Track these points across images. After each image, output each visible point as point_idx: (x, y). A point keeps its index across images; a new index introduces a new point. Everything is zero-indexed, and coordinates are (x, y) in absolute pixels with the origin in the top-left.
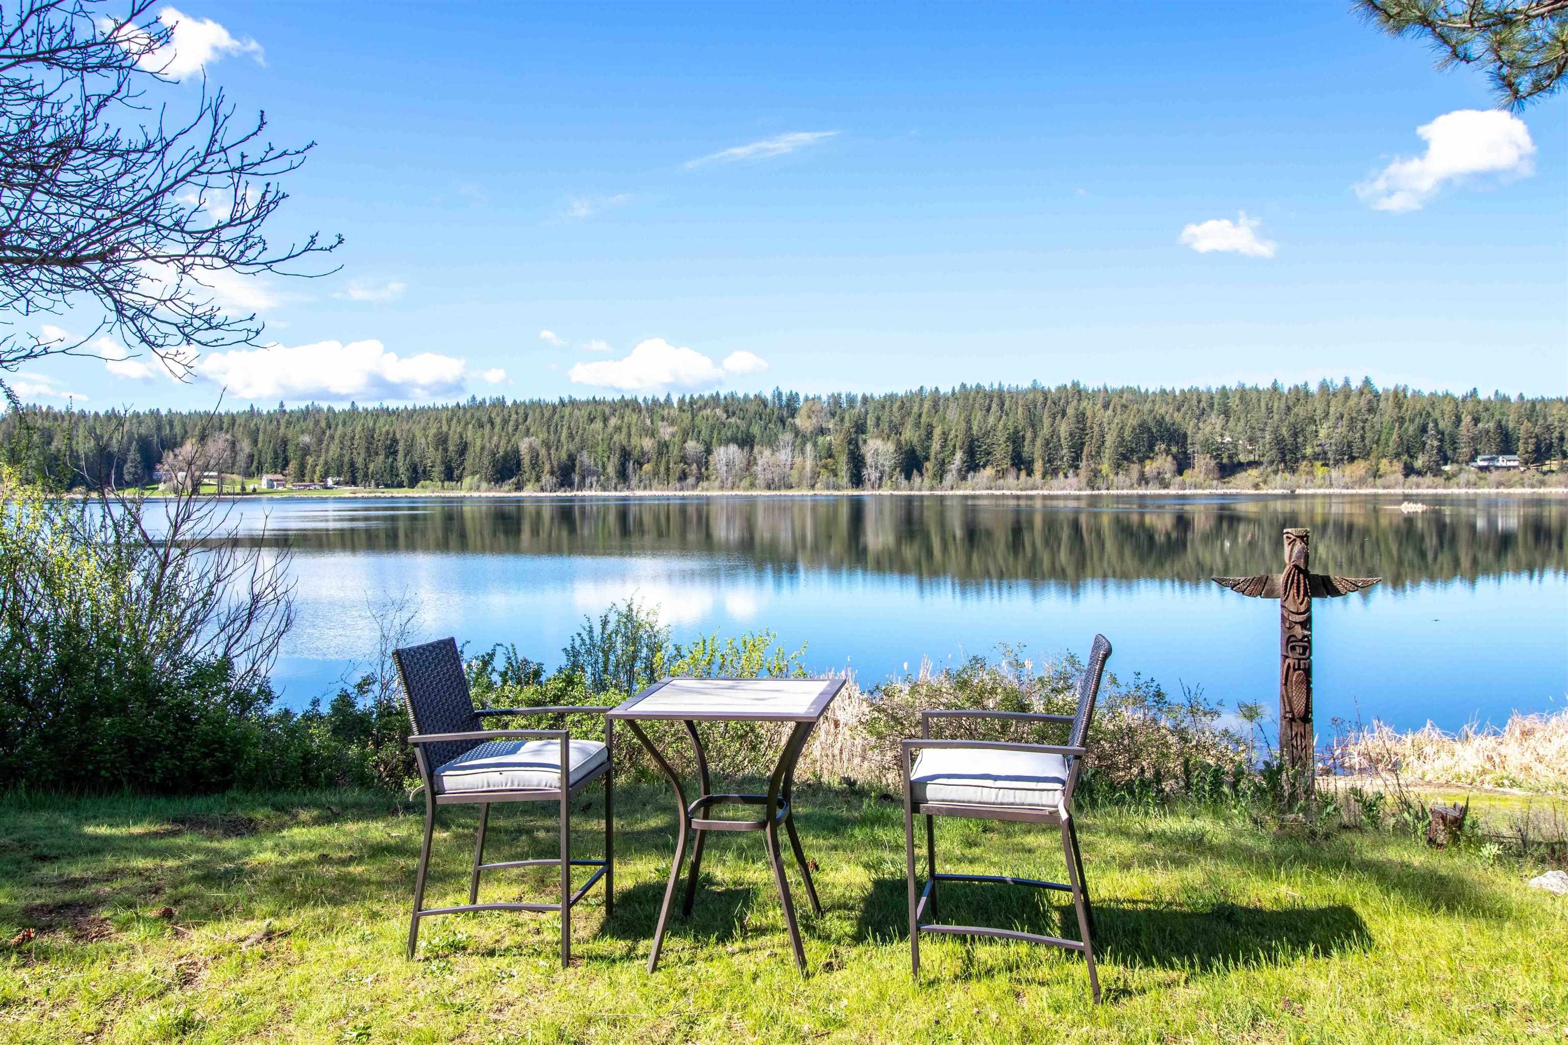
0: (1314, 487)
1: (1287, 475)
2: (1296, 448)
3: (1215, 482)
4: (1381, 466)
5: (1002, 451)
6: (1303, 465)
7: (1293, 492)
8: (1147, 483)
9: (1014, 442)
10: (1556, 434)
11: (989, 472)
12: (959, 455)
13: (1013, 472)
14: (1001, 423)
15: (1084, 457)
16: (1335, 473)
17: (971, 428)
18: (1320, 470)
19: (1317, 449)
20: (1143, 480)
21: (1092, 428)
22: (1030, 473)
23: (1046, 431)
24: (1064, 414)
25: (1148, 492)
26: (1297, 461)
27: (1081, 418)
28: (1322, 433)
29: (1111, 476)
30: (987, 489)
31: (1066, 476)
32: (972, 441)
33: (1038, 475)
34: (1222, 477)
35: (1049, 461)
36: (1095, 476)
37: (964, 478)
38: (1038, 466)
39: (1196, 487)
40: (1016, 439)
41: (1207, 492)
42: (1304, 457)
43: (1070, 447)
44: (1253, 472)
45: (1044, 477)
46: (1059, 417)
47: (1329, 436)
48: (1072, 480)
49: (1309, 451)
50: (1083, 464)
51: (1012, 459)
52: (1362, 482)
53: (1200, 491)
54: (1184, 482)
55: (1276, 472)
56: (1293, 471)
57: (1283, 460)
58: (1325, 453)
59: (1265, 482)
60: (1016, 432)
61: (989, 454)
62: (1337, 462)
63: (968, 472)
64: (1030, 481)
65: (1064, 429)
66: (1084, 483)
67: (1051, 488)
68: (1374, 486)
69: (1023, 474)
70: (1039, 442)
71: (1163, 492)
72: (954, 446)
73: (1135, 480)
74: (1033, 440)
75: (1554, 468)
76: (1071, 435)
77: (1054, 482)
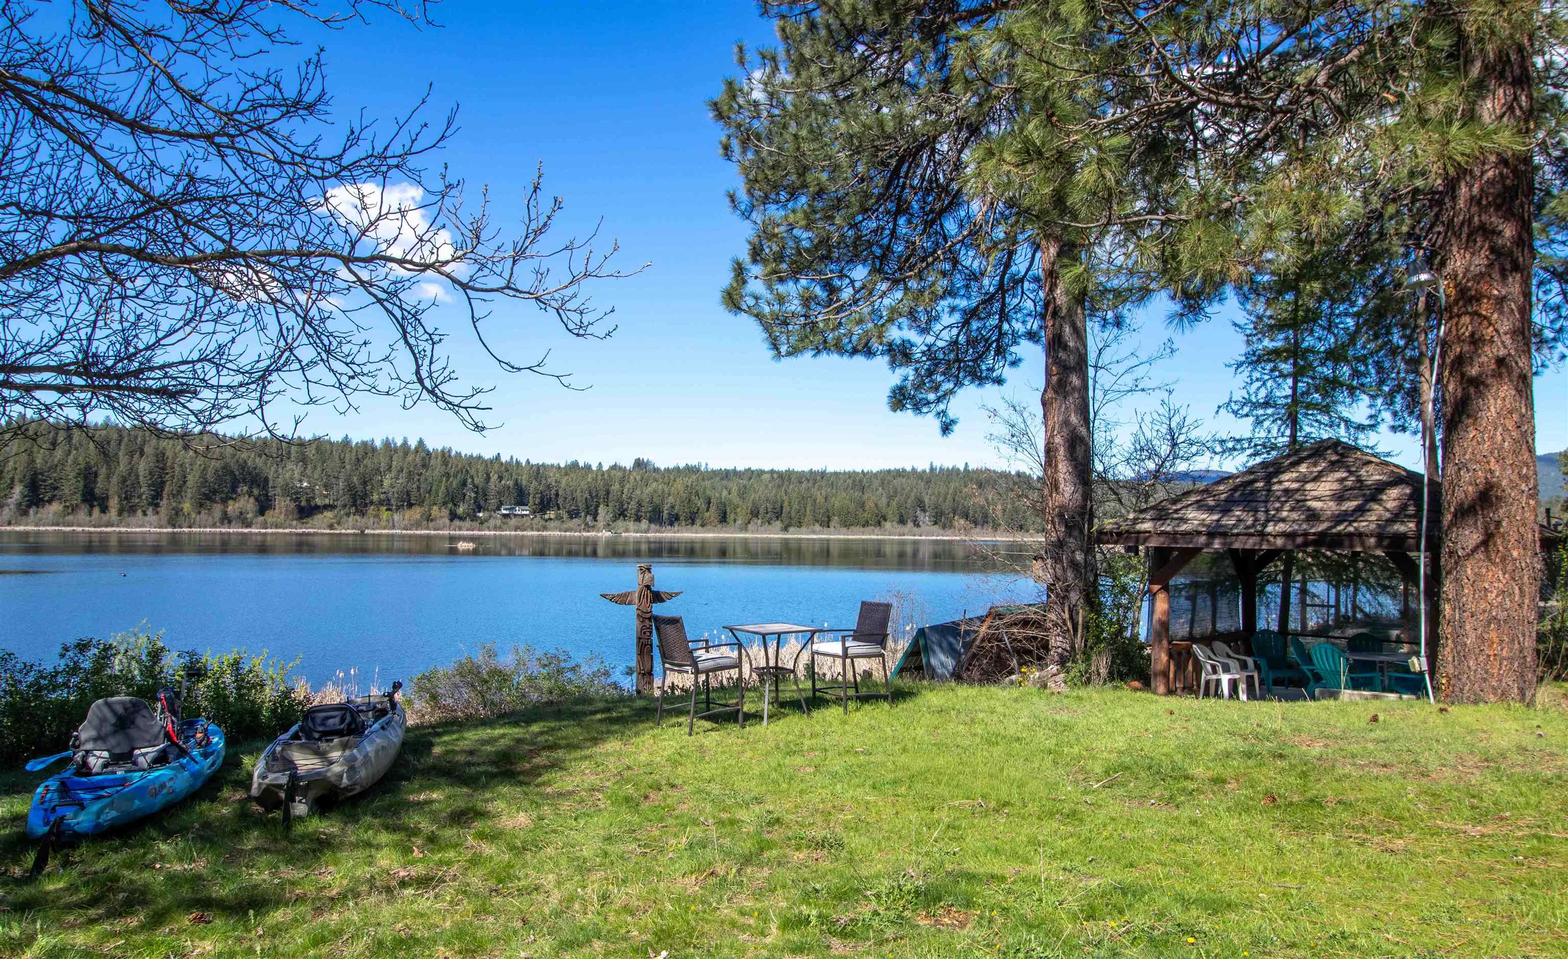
0: (380, 528)
1: (357, 517)
2: (365, 495)
3: (294, 523)
4: (433, 512)
5: (71, 486)
6: (371, 510)
7: (363, 532)
8: (230, 522)
9: (86, 478)
10: (553, 492)
11: (56, 507)
12: (18, 489)
13: (85, 508)
14: (71, 457)
15: (165, 495)
16: (396, 517)
17: (34, 461)
18: (385, 515)
19: (382, 496)
20: (226, 519)
21: (173, 468)
22: (104, 510)
23: (123, 468)
24: (142, 454)
25: (231, 530)
26: (366, 505)
27: (161, 457)
28: (386, 483)
29: (193, 516)
30: (53, 525)
31: (145, 514)
32: (36, 474)
33: (113, 513)
34: (301, 518)
35: (126, 498)
36: (177, 514)
37: (25, 513)
38: (114, 503)
39: (276, 527)
40: (88, 475)
41: (287, 531)
42: (372, 503)
43: (149, 486)
44: (329, 514)
45: (120, 513)
46: (137, 456)
47: (392, 486)
48: (151, 517)
49: (375, 497)
50: (164, 502)
51: (83, 495)
52: (418, 525)
53: (281, 531)
54: (266, 522)
55: (348, 515)
56: (363, 514)
57: (354, 504)
58: (389, 500)
59: (339, 523)
60: (88, 467)
61: (56, 488)
62: (398, 508)
63: (29, 506)
64: (105, 518)
65: (143, 467)
66: (164, 522)
67: (128, 526)
68: (428, 528)
69: (96, 511)
70: (115, 479)
71: (246, 530)
72: (12, 479)
73: (217, 519)
74: (108, 477)
75: (552, 516)
76: (150, 473)
77: (132, 520)
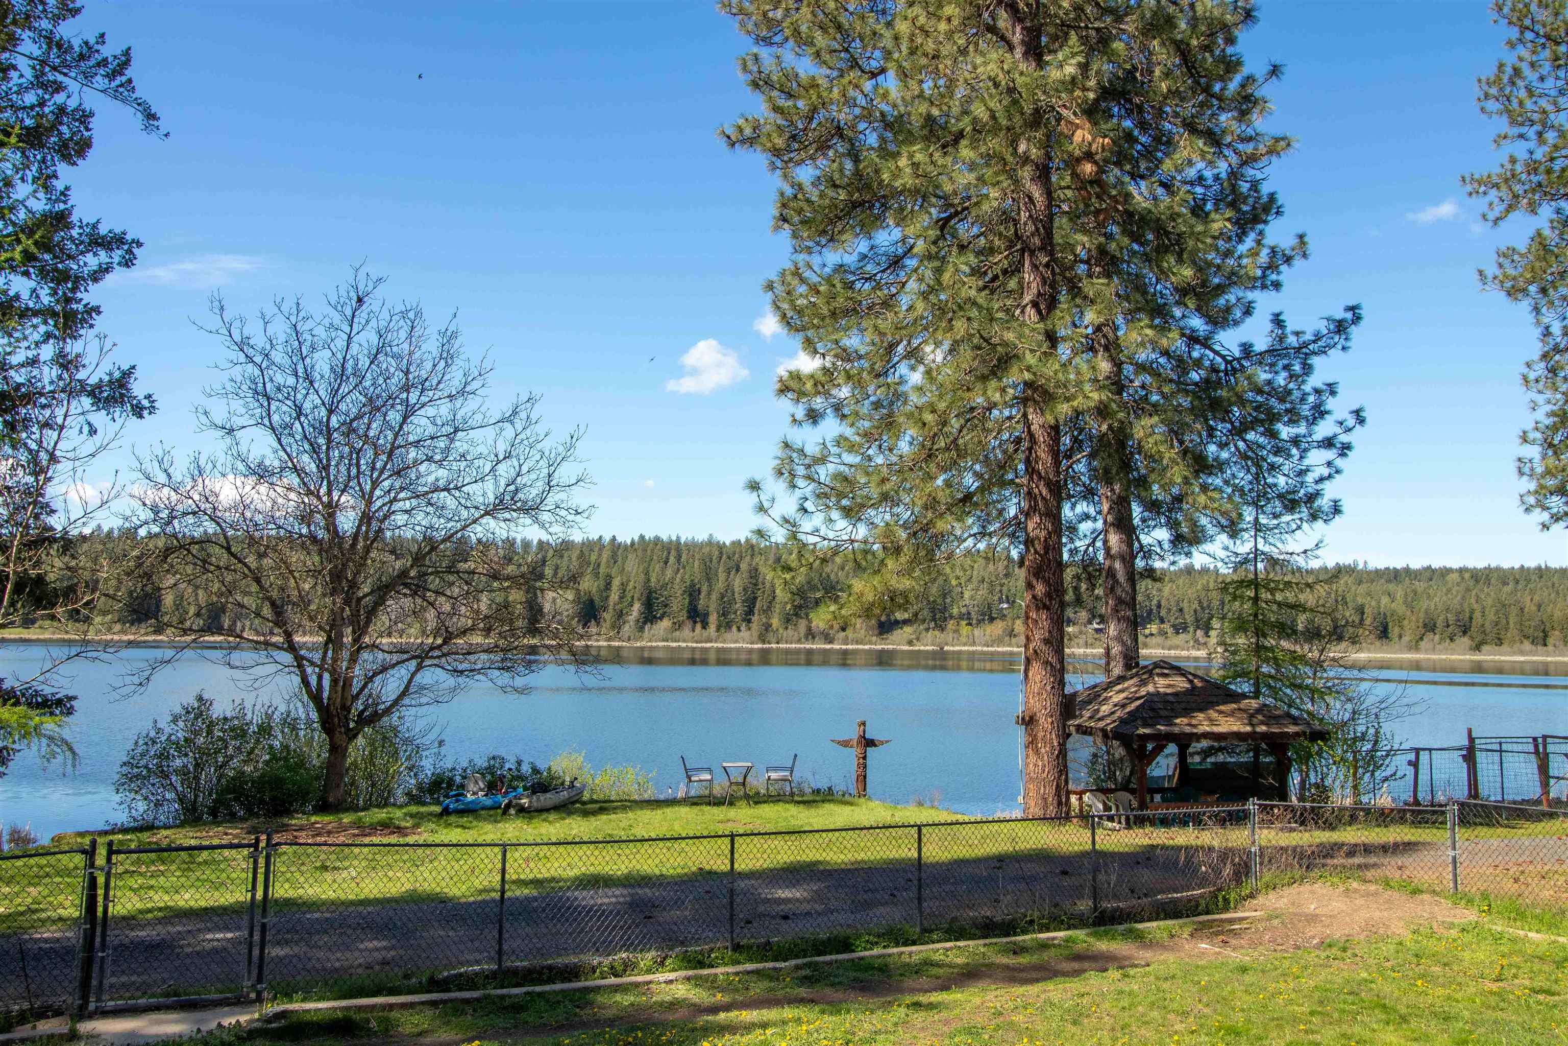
0: (959, 645)
1: (937, 633)
2: (945, 609)
3: (874, 638)
4: (1016, 626)
5: (678, 603)
6: (951, 624)
7: (942, 649)
8: (814, 638)
9: (691, 595)
10: (1155, 602)
11: (666, 623)
12: (637, 606)
13: (689, 624)
14: (679, 576)
15: (756, 611)
16: (977, 632)
17: (649, 580)
18: (965, 630)
19: (964, 610)
20: (810, 635)
21: (763, 584)
22: (705, 626)
23: (720, 585)
24: (738, 570)
25: (814, 647)
26: (945, 619)
27: (754, 573)
28: (967, 595)
29: (781, 631)
30: (663, 640)
31: (739, 630)
32: (650, 593)
33: (712, 628)
34: (881, 634)
35: (724, 615)
36: (766, 630)
37: (641, 629)
38: (713, 619)
39: (857, 643)
40: (693, 593)
41: (867, 647)
42: (951, 617)
43: (744, 601)
44: (908, 629)
45: (718, 630)
46: (733, 573)
47: (972, 598)
48: (745, 633)
49: (955, 611)
50: (755, 618)
51: (689, 612)
52: (999, 641)
53: (860, 647)
54: (847, 637)
55: (927, 630)
56: (942, 630)
57: (934, 619)
58: (969, 613)
59: (918, 639)
60: (693, 585)
61: (666, 606)
62: (979, 622)
63: (645, 623)
64: (705, 634)
65: (738, 583)
66: (755, 638)
67: (724, 641)
68: (1010, 645)
69: (699, 626)
70: (714, 596)
71: (828, 646)
72: (633, 597)
73: (802, 635)
74: (709, 593)
75: (1154, 631)
76: (744, 589)
77: (728, 636)
